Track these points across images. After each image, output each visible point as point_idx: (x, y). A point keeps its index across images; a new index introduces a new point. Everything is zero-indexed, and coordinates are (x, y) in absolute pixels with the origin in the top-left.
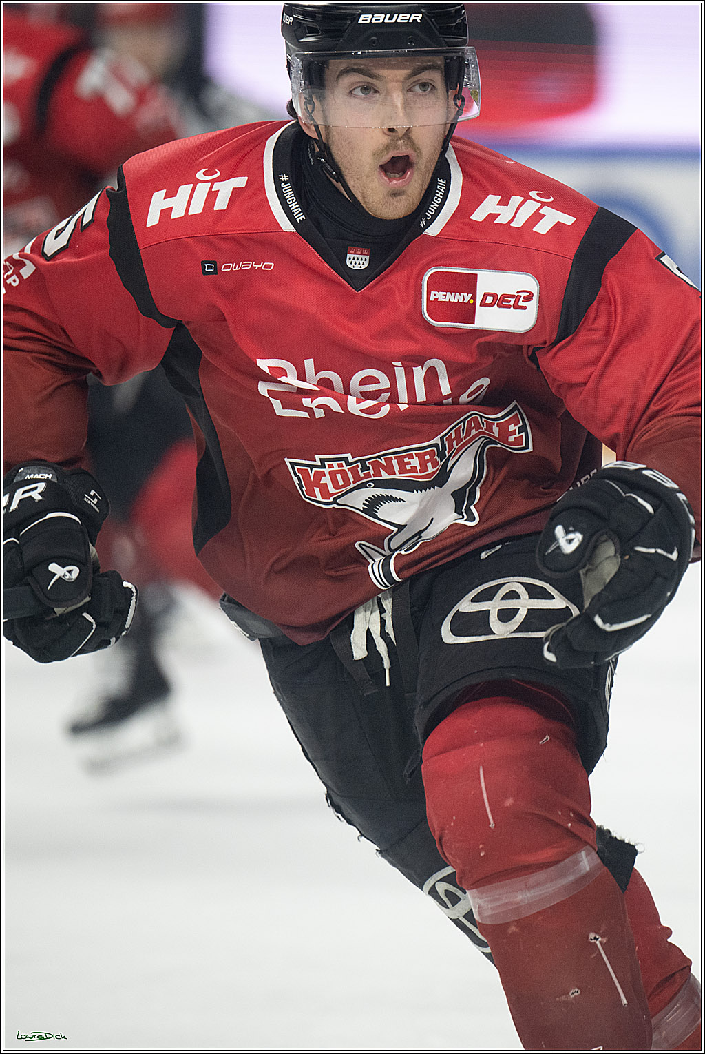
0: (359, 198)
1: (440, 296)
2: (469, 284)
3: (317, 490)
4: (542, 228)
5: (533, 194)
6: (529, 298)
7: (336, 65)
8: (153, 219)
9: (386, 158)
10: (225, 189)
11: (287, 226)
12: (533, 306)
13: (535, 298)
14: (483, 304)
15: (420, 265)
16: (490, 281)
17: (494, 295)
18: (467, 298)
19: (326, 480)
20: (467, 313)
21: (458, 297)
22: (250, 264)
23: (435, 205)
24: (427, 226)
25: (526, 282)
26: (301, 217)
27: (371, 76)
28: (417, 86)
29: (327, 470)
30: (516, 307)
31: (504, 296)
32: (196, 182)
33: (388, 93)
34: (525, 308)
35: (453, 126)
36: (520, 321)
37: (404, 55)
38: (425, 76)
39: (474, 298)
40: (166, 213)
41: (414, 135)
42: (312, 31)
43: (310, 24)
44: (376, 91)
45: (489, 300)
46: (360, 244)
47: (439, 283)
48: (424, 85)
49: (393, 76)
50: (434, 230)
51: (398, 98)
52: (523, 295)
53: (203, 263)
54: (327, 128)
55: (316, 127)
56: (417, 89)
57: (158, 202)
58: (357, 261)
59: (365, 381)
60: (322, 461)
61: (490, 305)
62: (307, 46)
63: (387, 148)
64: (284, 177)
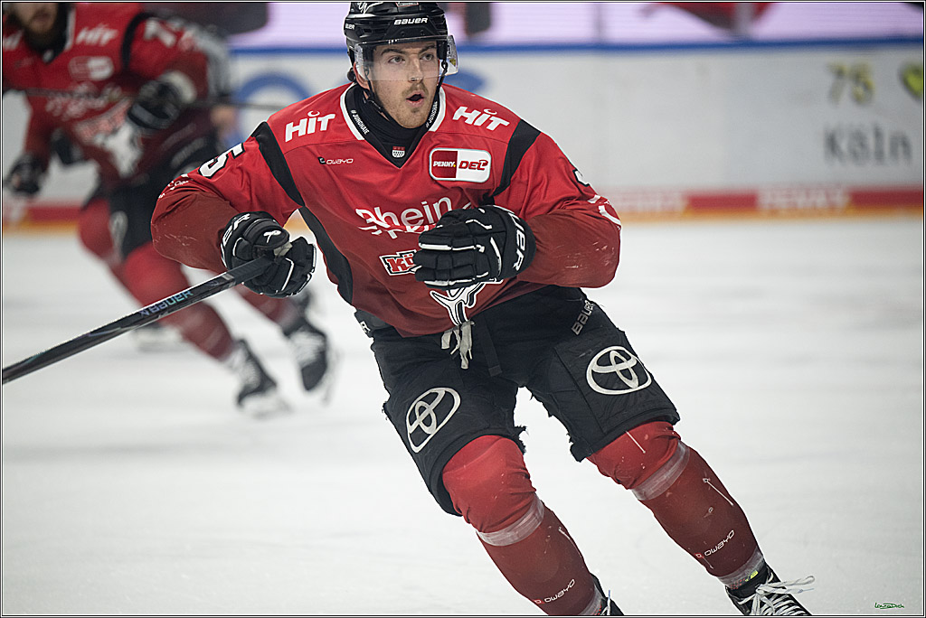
0: (395, 118)
1: (438, 164)
2: (453, 156)
3: (399, 268)
4: (492, 127)
5: (486, 111)
6: (485, 164)
7: (380, 48)
8: (289, 137)
9: (411, 95)
10: (324, 121)
11: (360, 138)
12: (488, 168)
13: (489, 164)
14: (461, 167)
15: (428, 148)
16: (464, 155)
17: (467, 163)
18: (453, 164)
19: (404, 262)
20: (452, 172)
21: (448, 164)
22: (341, 161)
23: (433, 115)
24: (430, 127)
25: (485, 156)
26: (366, 131)
27: (401, 52)
28: (424, 55)
29: (404, 258)
30: (479, 168)
31: (472, 163)
32: (309, 118)
33: (410, 60)
34: (483, 169)
35: (442, 78)
36: (481, 176)
37: (418, 40)
38: (429, 51)
39: (456, 164)
40: (296, 133)
41: (424, 82)
42: (367, 31)
43: (366, 28)
44: (403, 60)
45: (464, 165)
46: (400, 145)
47: (438, 156)
48: (428, 56)
49: (413, 52)
50: (434, 128)
51: (416, 62)
52: (482, 162)
53: (319, 158)
54: (375, 82)
55: (369, 82)
56: (425, 58)
57: (290, 129)
58: (398, 153)
59: (408, 215)
60: (401, 254)
61: (465, 168)
62: (364, 39)
63: (411, 89)
64: (353, 112)
